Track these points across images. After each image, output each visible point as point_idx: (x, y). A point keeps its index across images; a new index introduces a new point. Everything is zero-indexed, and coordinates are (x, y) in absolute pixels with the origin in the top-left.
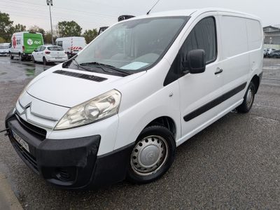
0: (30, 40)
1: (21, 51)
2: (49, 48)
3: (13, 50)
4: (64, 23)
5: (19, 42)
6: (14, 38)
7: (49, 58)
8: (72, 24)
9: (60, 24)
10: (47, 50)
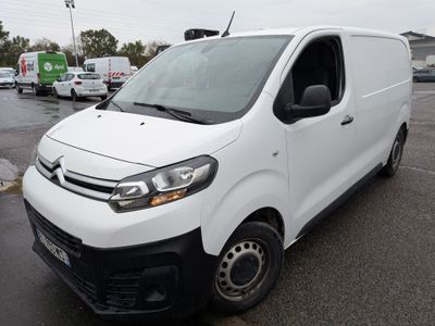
0: (48, 64)
1: (35, 80)
2: (79, 76)
3: (21, 79)
4: (89, 33)
5: (31, 67)
6: (23, 62)
7: (81, 90)
8: (103, 34)
9: (83, 34)
10: (77, 79)
